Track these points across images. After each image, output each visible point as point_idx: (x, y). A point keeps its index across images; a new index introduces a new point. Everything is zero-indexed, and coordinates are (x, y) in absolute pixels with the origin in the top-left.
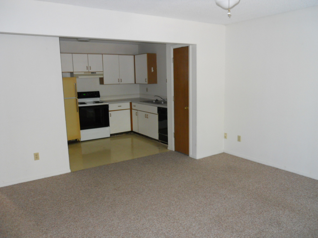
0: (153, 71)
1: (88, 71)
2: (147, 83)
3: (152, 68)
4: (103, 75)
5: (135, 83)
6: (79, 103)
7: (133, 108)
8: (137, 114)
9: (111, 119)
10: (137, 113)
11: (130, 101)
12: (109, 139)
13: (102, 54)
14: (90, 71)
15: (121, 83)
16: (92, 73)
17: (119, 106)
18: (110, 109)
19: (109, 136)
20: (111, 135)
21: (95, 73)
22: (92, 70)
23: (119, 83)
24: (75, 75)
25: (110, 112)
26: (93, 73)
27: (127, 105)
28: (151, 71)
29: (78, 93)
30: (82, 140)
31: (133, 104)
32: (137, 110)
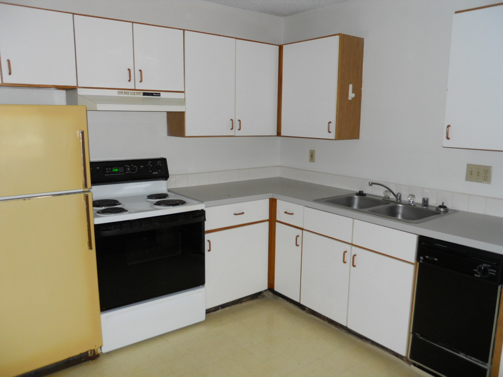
0: (351, 95)
1: (131, 86)
2: (332, 136)
3: (351, 86)
4: (183, 102)
5: (279, 134)
6: (97, 204)
7: (280, 216)
8: (299, 243)
9: (211, 260)
10: (299, 239)
11: (271, 196)
12: (201, 329)
13: (184, 30)
14: (139, 86)
15: (238, 133)
16: (144, 94)
17: (235, 214)
18: (208, 226)
19: (202, 317)
20: (208, 311)
21: (159, 95)
22: (147, 86)
23: (231, 133)
24: (82, 96)
25: (207, 237)
26: (152, 94)
27: (259, 208)
28: (347, 95)
29: (93, 164)
30: (105, 350)
31: (280, 204)
32: (302, 229)
